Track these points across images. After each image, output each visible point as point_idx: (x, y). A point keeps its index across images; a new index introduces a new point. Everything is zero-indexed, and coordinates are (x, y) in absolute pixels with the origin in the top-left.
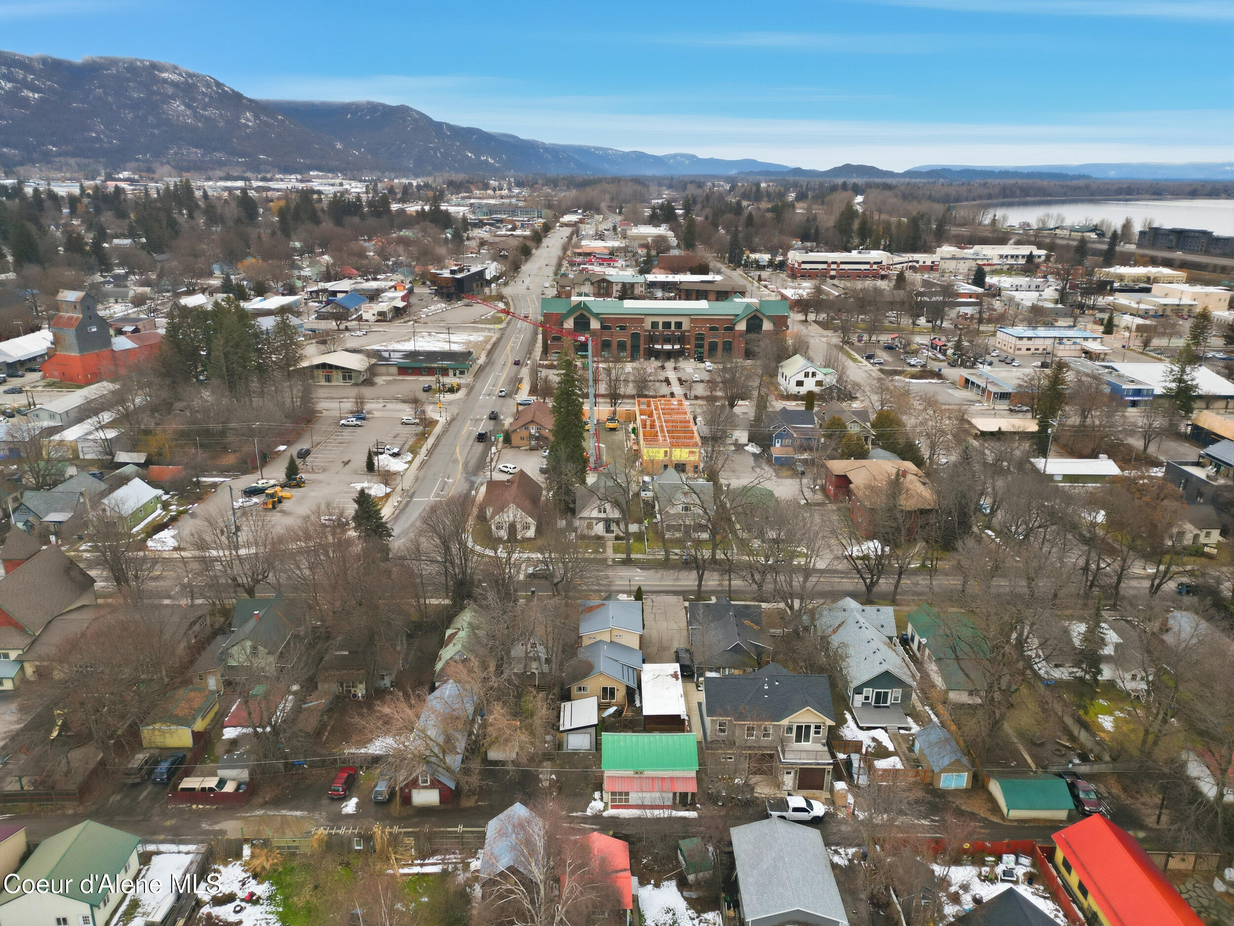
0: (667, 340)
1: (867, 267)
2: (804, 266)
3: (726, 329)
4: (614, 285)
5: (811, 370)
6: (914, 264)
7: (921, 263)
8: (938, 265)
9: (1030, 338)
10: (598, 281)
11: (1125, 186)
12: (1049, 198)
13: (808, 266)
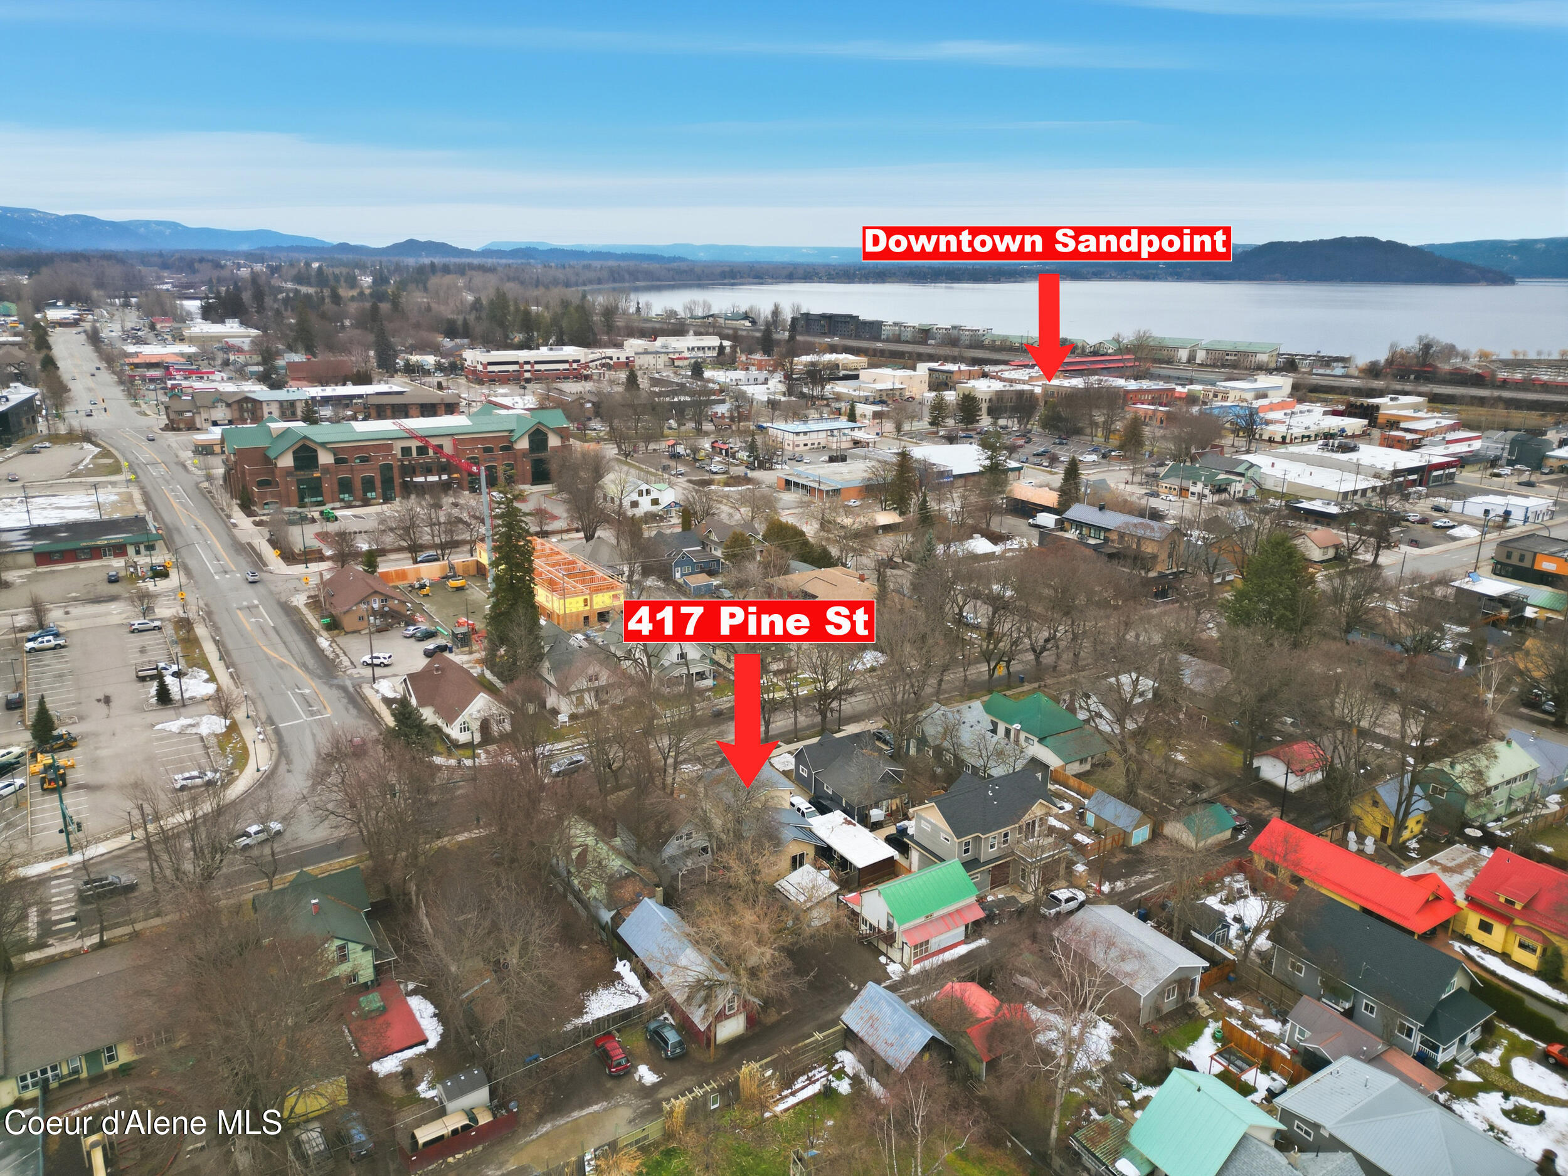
0: (428, 471)
1: (566, 366)
2: (490, 368)
3: (503, 449)
4: (264, 405)
5: (644, 487)
6: (608, 361)
7: (615, 359)
8: (633, 361)
9: (805, 433)
10: (239, 402)
11: (727, 269)
12: (659, 283)
13: (496, 368)
